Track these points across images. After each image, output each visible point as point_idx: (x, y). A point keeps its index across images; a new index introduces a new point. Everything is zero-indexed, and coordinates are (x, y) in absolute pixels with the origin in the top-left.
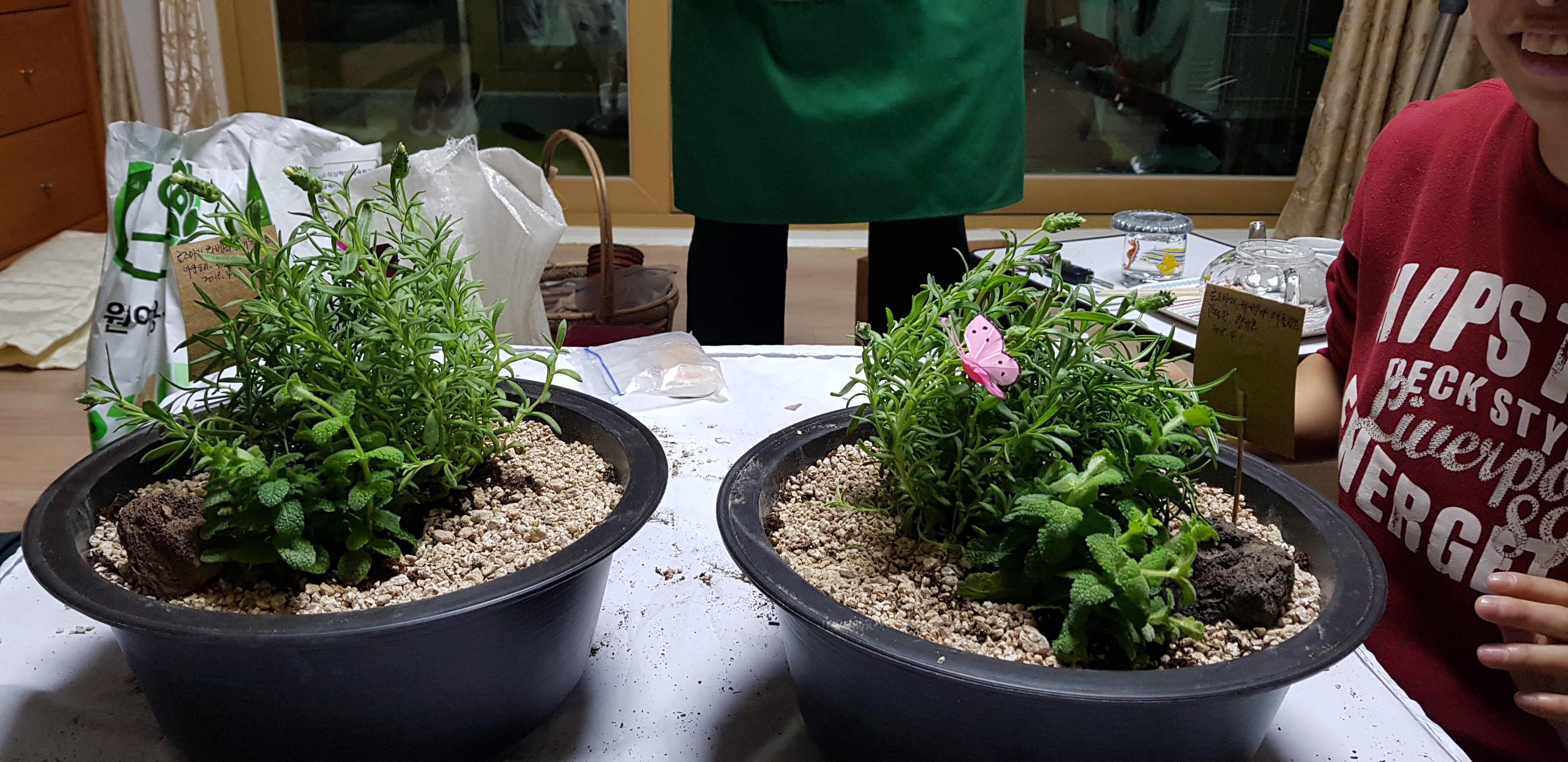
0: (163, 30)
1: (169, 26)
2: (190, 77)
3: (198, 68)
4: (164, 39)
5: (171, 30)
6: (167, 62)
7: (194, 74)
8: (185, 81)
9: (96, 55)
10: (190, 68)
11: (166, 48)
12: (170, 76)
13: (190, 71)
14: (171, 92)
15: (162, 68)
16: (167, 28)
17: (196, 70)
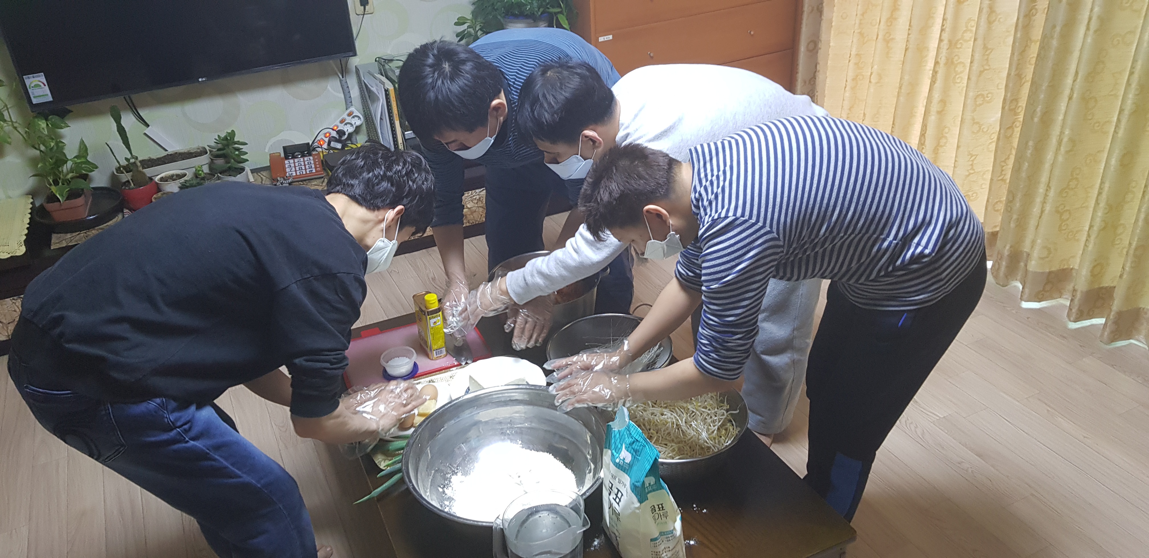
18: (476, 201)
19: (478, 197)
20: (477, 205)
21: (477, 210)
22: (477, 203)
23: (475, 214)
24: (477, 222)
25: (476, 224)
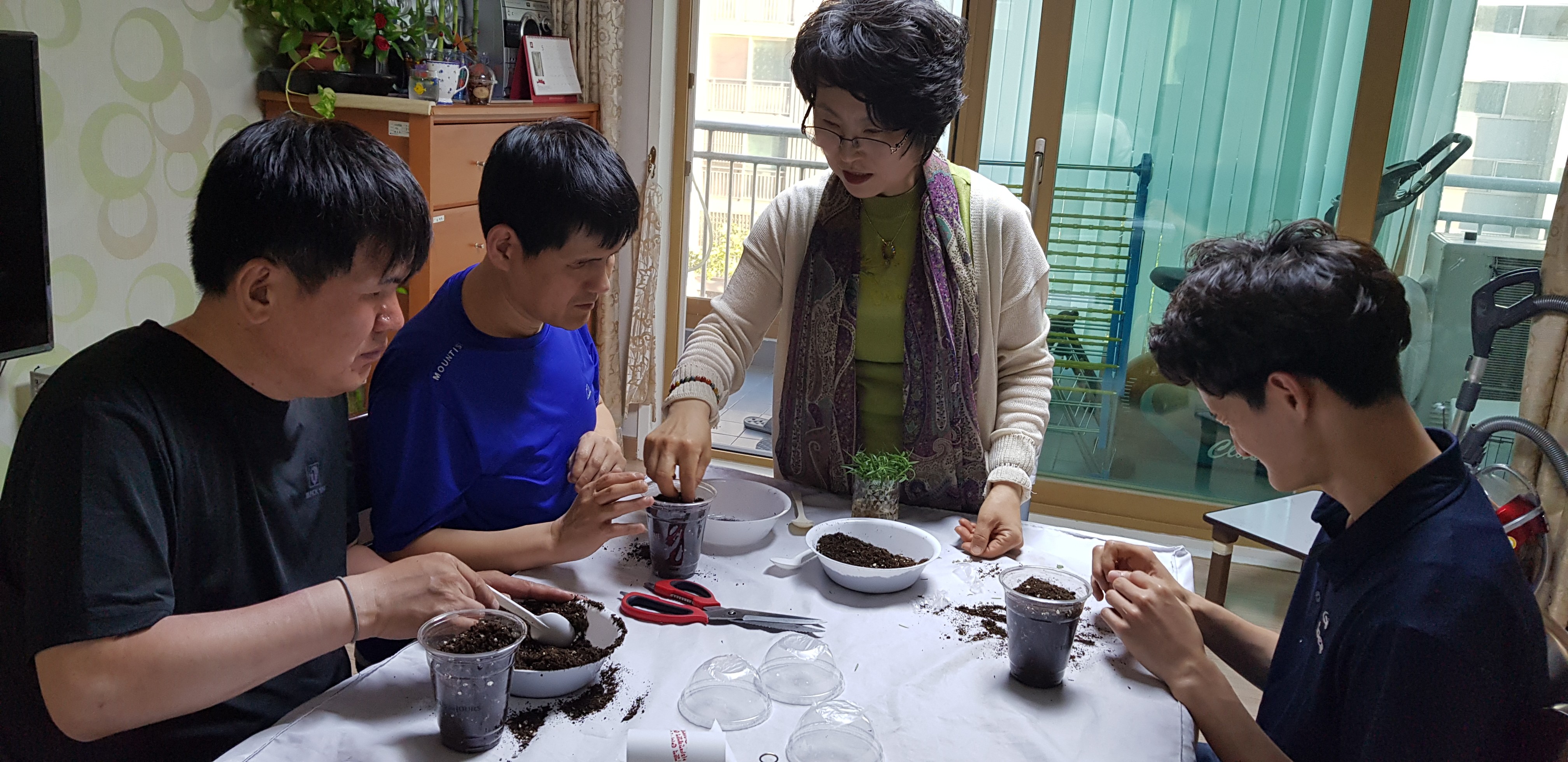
0: (631, 335)
2: (643, 362)
3: (648, 358)
4: (631, 340)
6: (630, 354)
7: (646, 362)
8: (638, 366)
10: (644, 357)
11: (631, 345)
12: (631, 362)
13: (643, 360)
14: (629, 371)
15: (626, 357)
17: (647, 359)
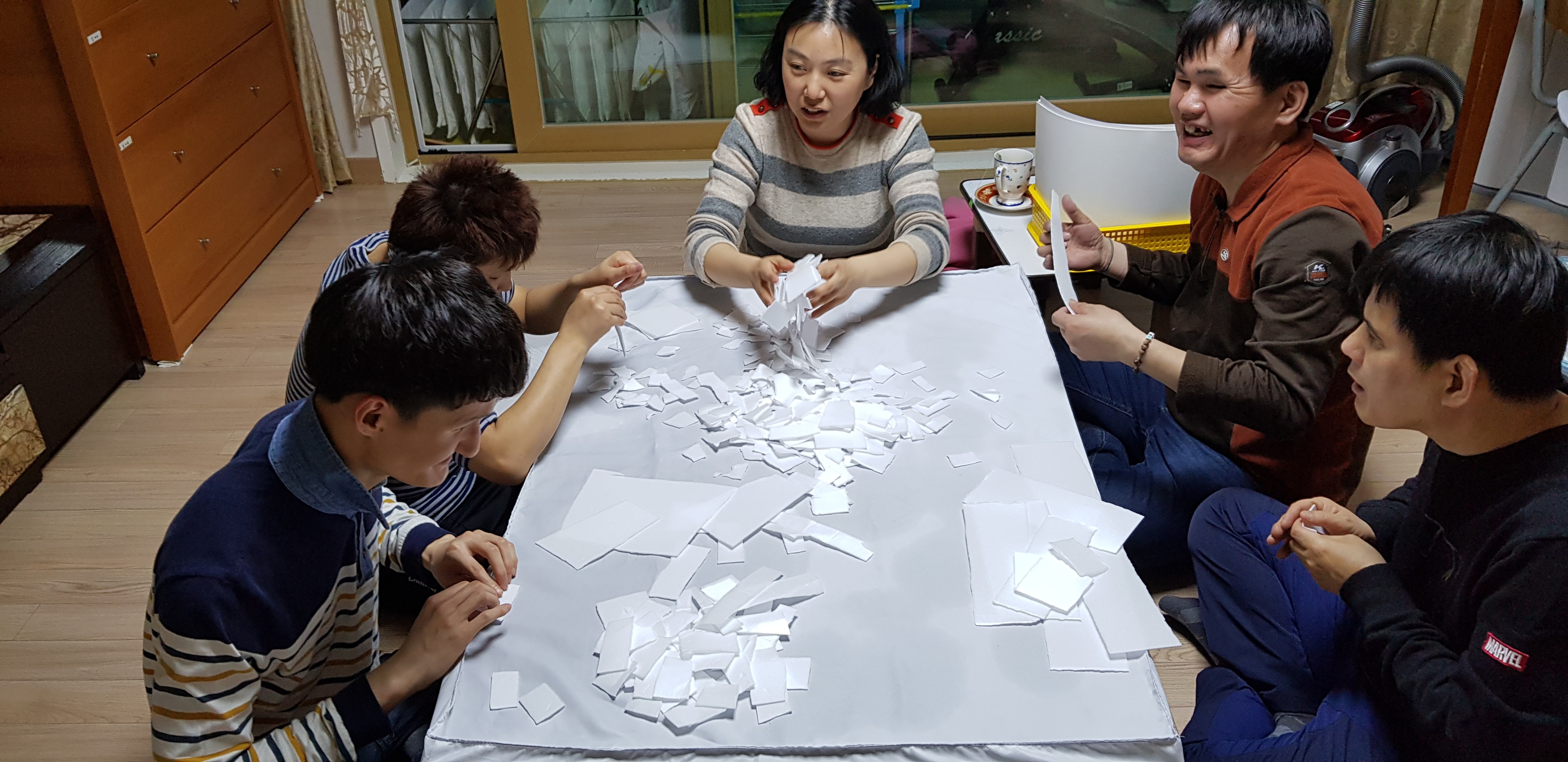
0: (341, 33)
1: (345, 29)
2: (364, 65)
4: (342, 39)
5: (347, 33)
6: (346, 57)
7: (367, 63)
8: (360, 70)
9: (294, 55)
10: (364, 59)
11: (344, 46)
12: (349, 66)
13: (364, 62)
14: (351, 79)
15: (342, 61)
16: (344, 31)
17: (369, 61)
18: (11, 423)
19: (11, 413)
20: (16, 431)
21: (19, 441)
22: (15, 426)
23: (20, 451)
24: (27, 465)
25: (27, 470)
